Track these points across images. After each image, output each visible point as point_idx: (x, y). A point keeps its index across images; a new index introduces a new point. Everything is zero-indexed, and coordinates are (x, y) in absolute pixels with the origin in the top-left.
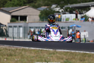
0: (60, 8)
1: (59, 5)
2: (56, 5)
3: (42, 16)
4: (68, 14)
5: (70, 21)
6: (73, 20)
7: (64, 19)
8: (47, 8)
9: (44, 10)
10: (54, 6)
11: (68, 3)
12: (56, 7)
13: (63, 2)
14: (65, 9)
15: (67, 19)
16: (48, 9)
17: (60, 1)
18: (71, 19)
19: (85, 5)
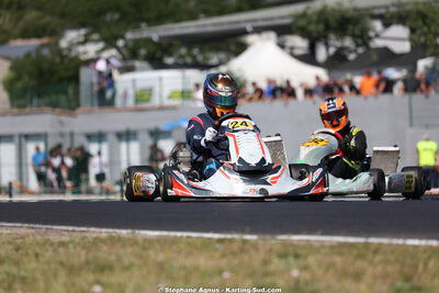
0: (101, 45)
1: (95, 29)
2: (83, 32)
3: (19, 85)
4: (143, 70)
5: (156, 101)
6: (170, 97)
7: (125, 95)
8: (43, 46)
9: (28, 56)
10: (72, 36)
11: (142, 20)
12: (81, 39)
13: (116, 16)
14: (126, 46)
15: (143, 96)
16: (46, 52)
17: (101, 13)
18: (161, 96)
19: (221, 24)
